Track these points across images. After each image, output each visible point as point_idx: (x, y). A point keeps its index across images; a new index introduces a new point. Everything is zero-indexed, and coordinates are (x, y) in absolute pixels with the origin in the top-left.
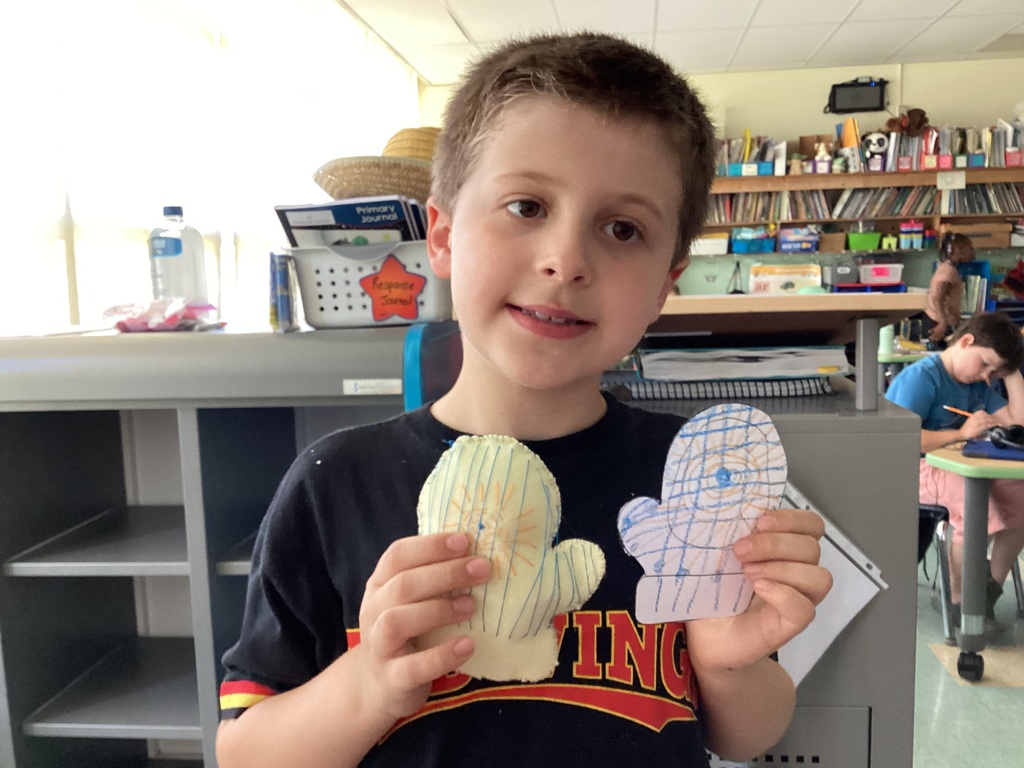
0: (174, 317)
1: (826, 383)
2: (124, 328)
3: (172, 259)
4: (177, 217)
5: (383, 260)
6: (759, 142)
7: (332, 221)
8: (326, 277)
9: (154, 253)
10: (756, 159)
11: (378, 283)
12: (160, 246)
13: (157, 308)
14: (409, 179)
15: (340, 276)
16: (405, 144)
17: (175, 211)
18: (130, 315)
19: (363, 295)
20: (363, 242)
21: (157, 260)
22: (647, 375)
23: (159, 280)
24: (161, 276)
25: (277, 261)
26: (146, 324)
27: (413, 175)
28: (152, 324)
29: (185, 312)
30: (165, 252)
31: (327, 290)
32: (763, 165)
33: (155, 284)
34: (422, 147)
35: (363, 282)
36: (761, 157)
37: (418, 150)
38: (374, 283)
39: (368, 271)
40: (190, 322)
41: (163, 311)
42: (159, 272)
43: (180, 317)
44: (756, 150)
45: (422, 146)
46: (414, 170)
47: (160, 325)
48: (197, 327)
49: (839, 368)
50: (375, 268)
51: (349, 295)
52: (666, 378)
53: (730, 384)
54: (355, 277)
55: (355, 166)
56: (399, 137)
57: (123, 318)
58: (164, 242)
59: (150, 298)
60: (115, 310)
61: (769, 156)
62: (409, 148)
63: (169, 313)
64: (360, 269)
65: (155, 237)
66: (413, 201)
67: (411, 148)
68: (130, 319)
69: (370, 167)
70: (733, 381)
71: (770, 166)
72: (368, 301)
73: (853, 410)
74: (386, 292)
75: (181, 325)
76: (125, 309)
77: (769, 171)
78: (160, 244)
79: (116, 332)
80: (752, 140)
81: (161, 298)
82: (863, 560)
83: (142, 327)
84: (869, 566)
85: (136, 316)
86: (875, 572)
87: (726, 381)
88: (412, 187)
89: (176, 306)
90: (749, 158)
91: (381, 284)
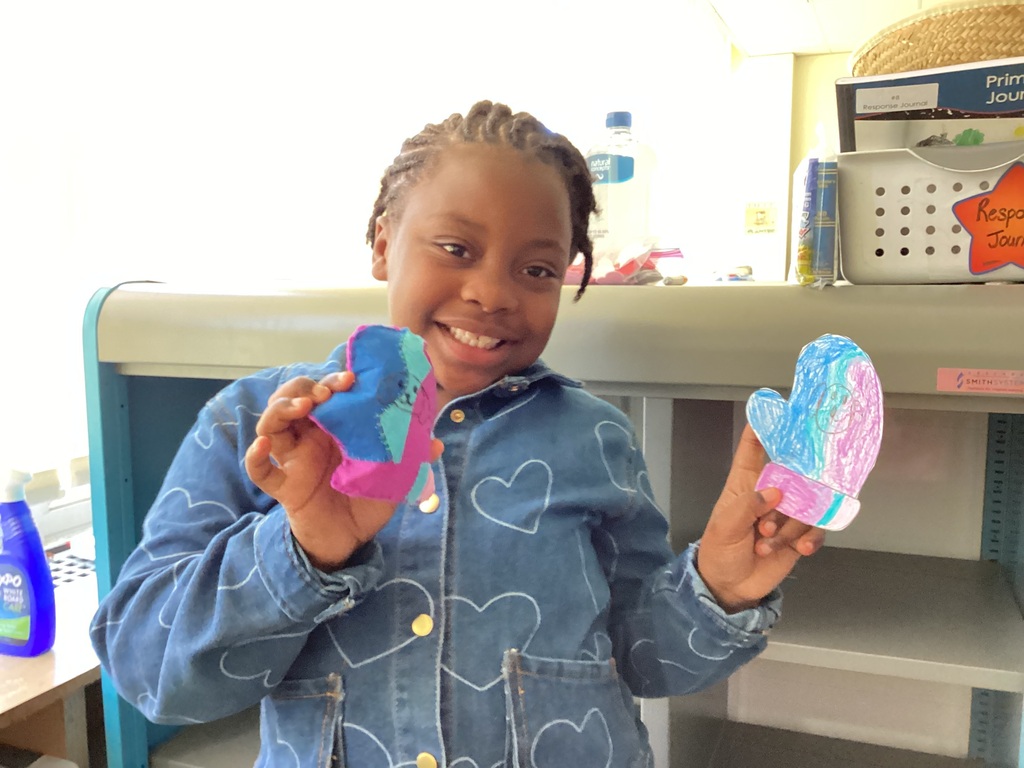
0: (630, 265)
4: (624, 130)
5: (1001, 174)
7: (933, 105)
8: (892, 201)
11: (988, 210)
15: (918, 199)
17: (620, 120)
19: (956, 230)
20: (976, 138)
25: (823, 173)
29: (643, 259)
31: (893, 221)
35: (958, 209)
38: (980, 210)
39: (971, 190)
40: (647, 273)
47: (609, 275)
50: (984, 185)
51: (930, 230)
54: (946, 200)
55: (969, 15)
58: (608, 161)
63: (624, 259)
64: (958, 187)
69: (997, 14)
72: (964, 240)
74: (1000, 226)
91: (993, 211)
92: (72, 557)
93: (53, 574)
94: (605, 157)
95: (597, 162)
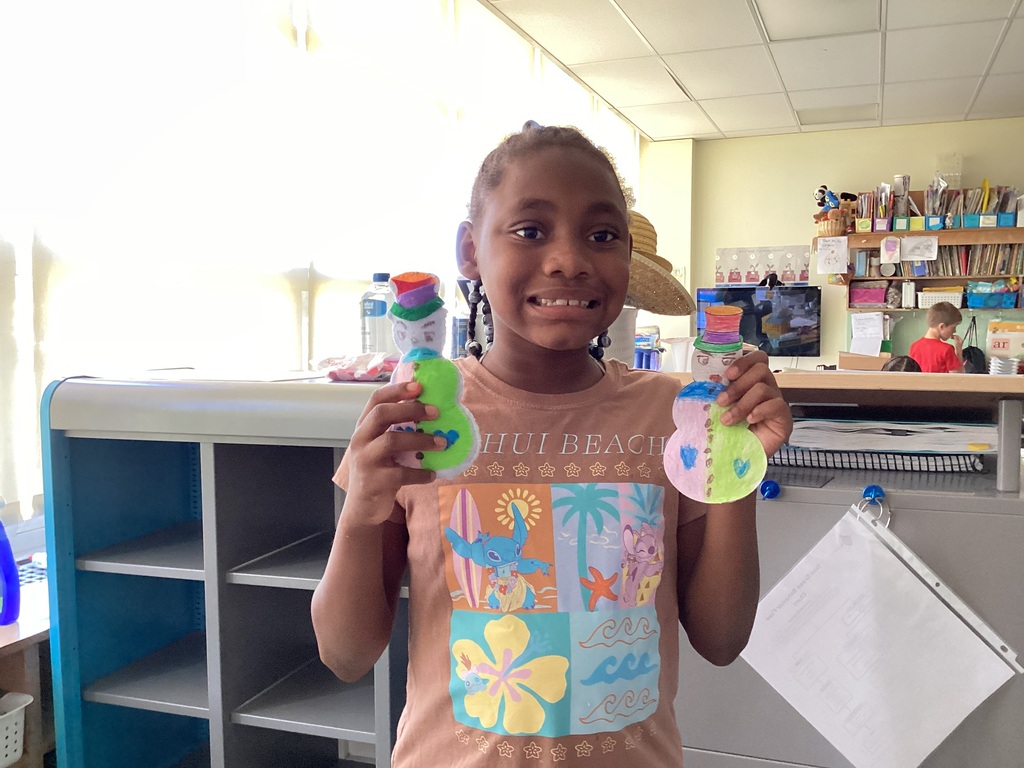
0: (374, 370)
1: (978, 460)
2: (335, 377)
6: (999, 193)
9: (364, 314)
10: (995, 210)
13: (362, 361)
18: (340, 367)
21: (367, 318)
22: (791, 443)
23: (368, 336)
24: (369, 333)
25: (458, 324)
26: (353, 374)
28: (356, 376)
29: (383, 365)
30: (373, 313)
32: (1003, 216)
33: (364, 339)
36: (1002, 207)
40: (388, 374)
41: (367, 364)
42: (367, 330)
43: (379, 370)
44: (995, 201)
47: (363, 375)
49: (990, 446)
52: (812, 446)
53: (875, 456)
57: (334, 369)
59: (359, 352)
60: (329, 361)
61: (1011, 207)
63: (370, 366)
68: (341, 370)
70: (879, 453)
71: (1012, 216)
73: (993, 490)
75: (381, 376)
76: (337, 361)
77: (1011, 223)
78: (370, 306)
79: (327, 381)
80: (991, 190)
81: (368, 351)
82: (998, 642)
83: (349, 377)
84: (1003, 648)
85: (345, 368)
86: (1011, 655)
87: (872, 453)
89: (377, 360)
90: (987, 209)
92: (33, 568)
93: (20, 573)
94: (370, 301)
95: (367, 304)
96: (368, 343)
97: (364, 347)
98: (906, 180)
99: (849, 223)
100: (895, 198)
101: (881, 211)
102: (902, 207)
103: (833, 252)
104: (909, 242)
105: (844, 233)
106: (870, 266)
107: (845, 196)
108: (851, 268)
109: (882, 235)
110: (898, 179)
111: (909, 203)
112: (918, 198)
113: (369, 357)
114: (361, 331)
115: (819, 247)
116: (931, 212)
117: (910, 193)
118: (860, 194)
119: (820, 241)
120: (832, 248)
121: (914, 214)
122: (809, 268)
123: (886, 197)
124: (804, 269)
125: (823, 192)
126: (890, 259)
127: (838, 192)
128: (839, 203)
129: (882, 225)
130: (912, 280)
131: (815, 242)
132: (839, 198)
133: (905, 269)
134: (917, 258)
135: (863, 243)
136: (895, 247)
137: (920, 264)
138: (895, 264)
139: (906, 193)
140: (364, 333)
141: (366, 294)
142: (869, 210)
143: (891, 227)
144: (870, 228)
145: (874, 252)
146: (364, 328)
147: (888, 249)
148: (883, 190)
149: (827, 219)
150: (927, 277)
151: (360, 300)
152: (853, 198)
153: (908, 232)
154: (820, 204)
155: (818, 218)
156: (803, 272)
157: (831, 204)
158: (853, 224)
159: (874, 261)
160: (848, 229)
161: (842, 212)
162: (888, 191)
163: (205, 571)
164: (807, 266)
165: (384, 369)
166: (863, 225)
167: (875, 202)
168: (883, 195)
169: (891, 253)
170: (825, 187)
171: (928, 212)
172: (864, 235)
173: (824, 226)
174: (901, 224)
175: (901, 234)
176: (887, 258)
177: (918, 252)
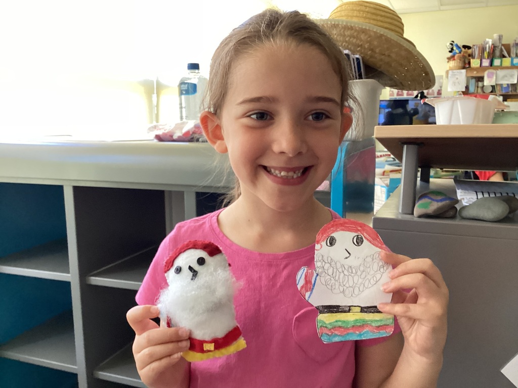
0: (187, 133)
2: (159, 138)
3: (191, 96)
4: (197, 71)
9: (181, 93)
12: (184, 89)
13: (179, 126)
14: (345, 35)
16: (343, 14)
18: (163, 131)
21: (183, 97)
23: (184, 110)
24: (185, 108)
26: (172, 136)
27: (348, 33)
28: (175, 137)
29: (194, 129)
30: (187, 92)
33: (181, 112)
34: (355, 15)
37: (352, 17)
40: (197, 136)
41: (182, 129)
42: (183, 105)
43: (191, 133)
45: (355, 13)
46: (349, 29)
47: (179, 137)
48: (200, 140)
56: (339, 9)
57: (160, 133)
58: (187, 86)
59: (178, 121)
60: (155, 128)
62: (345, 16)
63: (185, 130)
65: (182, 83)
66: (346, 52)
67: (347, 16)
68: (164, 133)
75: (192, 138)
76: (161, 127)
78: (185, 87)
79: (156, 141)
83: (170, 138)
85: (166, 132)
88: (346, 42)
89: (190, 126)
94: (185, 83)
95: (183, 86)
96: (184, 115)
97: (182, 118)
98: (500, 38)
99: (467, 62)
100: (494, 47)
101: (486, 55)
102: (497, 53)
103: (457, 79)
104: (501, 73)
105: (464, 68)
106: (478, 87)
107: (465, 47)
108: (467, 87)
109: (486, 68)
110: (496, 36)
111: (501, 50)
112: (508, 48)
113: (184, 123)
114: (178, 106)
115: (449, 75)
116: (514, 56)
117: (503, 45)
118: (474, 45)
119: (450, 72)
120: (457, 76)
121: (504, 57)
122: (443, 89)
123: (489, 47)
124: (440, 89)
125: (452, 44)
126: (490, 82)
127: (460, 45)
128: (461, 51)
129: (486, 63)
130: (501, 95)
131: (447, 72)
132: (461, 47)
133: (498, 89)
134: (505, 82)
135: (475, 74)
136: (493, 75)
137: (506, 86)
138: (492, 86)
139: (501, 44)
140: (181, 108)
141: (181, 80)
142: (479, 54)
143: (491, 64)
144: (479, 65)
145: (481, 79)
146: (181, 104)
147: (489, 77)
148: (488, 43)
149: (454, 60)
150: (510, 93)
151: (178, 83)
152: (469, 48)
153: (501, 67)
154: (450, 52)
155: (449, 59)
156: (439, 90)
157: (457, 51)
158: (469, 63)
159: (480, 84)
160: (466, 64)
161: (463, 56)
162: (490, 43)
163: (71, 275)
164: (441, 87)
165: (194, 133)
166: (475, 63)
167: (483, 49)
168: (487, 46)
169: (490, 79)
170: (453, 42)
171: (513, 55)
172: (476, 69)
173: (452, 64)
174: (497, 62)
175: (497, 68)
176: (487, 82)
177: (506, 78)
